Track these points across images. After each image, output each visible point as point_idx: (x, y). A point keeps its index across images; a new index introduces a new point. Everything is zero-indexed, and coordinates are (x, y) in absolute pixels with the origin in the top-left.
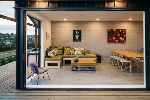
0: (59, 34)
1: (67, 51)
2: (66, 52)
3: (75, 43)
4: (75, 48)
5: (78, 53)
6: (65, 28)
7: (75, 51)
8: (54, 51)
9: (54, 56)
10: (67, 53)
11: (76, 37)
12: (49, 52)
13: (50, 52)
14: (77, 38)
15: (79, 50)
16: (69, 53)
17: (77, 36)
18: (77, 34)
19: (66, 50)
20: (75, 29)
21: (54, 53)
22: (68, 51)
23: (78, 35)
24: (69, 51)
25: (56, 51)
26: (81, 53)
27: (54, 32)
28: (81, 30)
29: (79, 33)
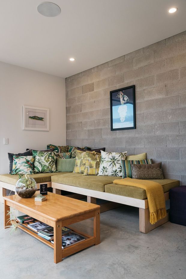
0: (81, 111)
4: (104, 154)
6: (93, 90)
7: (100, 161)
8: (37, 158)
9: (28, 170)
10: (79, 169)
11: (121, 115)
12: (17, 158)
13: (17, 160)
15: (113, 160)
16: (82, 169)
18: (122, 102)
19: (79, 158)
21: (37, 164)
22: (81, 162)
24: (84, 162)
25: (46, 157)
26: (121, 171)
27: (70, 107)
28: (135, 84)
29: (127, 100)
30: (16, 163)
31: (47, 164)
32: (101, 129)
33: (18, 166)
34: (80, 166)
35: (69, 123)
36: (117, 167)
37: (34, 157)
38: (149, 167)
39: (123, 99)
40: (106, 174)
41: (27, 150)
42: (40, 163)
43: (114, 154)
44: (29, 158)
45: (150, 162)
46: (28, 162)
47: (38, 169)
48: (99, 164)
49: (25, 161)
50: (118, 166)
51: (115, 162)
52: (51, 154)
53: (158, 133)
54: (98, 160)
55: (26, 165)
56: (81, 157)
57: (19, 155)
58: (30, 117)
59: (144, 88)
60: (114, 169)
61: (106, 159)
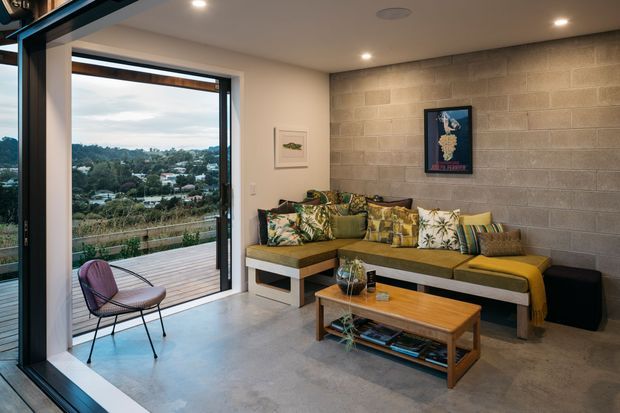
0: (362, 134)
1: (376, 224)
2: (373, 229)
3: (439, 180)
4: (424, 213)
5: (439, 241)
6: (389, 102)
7: (418, 224)
8: (304, 216)
9: (294, 238)
10: (378, 236)
11: (444, 149)
12: (274, 218)
13: (274, 222)
14: (448, 156)
15: (443, 224)
16: (386, 235)
17: (448, 144)
18: (447, 129)
19: (376, 218)
20: (438, 104)
21: (305, 227)
22: (382, 224)
23: (453, 138)
24: (387, 224)
25: (317, 215)
26: (456, 242)
27: (339, 124)
28: (471, 104)
29: (457, 127)
30: (273, 228)
31: (321, 227)
32: (405, 168)
33: (278, 231)
34: (380, 231)
35: (335, 150)
36: (450, 236)
37: (300, 216)
38: (505, 237)
39: (450, 125)
40: (432, 246)
41: (281, 201)
42: (309, 225)
43: (441, 214)
44: (293, 217)
45: (501, 230)
46: (292, 224)
47: (308, 235)
48: (418, 230)
49: (288, 222)
50: (451, 234)
51: (446, 227)
52: (323, 209)
53: (513, 184)
54: (415, 223)
55: (291, 229)
56: (381, 216)
57: (275, 212)
58: (285, 146)
59: (489, 112)
60: (446, 238)
61: (431, 223)
